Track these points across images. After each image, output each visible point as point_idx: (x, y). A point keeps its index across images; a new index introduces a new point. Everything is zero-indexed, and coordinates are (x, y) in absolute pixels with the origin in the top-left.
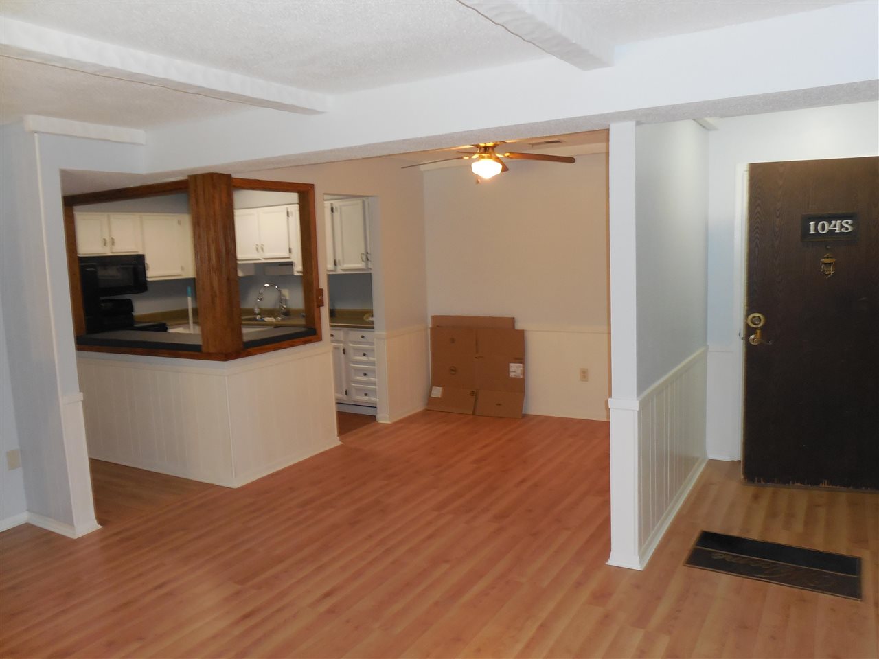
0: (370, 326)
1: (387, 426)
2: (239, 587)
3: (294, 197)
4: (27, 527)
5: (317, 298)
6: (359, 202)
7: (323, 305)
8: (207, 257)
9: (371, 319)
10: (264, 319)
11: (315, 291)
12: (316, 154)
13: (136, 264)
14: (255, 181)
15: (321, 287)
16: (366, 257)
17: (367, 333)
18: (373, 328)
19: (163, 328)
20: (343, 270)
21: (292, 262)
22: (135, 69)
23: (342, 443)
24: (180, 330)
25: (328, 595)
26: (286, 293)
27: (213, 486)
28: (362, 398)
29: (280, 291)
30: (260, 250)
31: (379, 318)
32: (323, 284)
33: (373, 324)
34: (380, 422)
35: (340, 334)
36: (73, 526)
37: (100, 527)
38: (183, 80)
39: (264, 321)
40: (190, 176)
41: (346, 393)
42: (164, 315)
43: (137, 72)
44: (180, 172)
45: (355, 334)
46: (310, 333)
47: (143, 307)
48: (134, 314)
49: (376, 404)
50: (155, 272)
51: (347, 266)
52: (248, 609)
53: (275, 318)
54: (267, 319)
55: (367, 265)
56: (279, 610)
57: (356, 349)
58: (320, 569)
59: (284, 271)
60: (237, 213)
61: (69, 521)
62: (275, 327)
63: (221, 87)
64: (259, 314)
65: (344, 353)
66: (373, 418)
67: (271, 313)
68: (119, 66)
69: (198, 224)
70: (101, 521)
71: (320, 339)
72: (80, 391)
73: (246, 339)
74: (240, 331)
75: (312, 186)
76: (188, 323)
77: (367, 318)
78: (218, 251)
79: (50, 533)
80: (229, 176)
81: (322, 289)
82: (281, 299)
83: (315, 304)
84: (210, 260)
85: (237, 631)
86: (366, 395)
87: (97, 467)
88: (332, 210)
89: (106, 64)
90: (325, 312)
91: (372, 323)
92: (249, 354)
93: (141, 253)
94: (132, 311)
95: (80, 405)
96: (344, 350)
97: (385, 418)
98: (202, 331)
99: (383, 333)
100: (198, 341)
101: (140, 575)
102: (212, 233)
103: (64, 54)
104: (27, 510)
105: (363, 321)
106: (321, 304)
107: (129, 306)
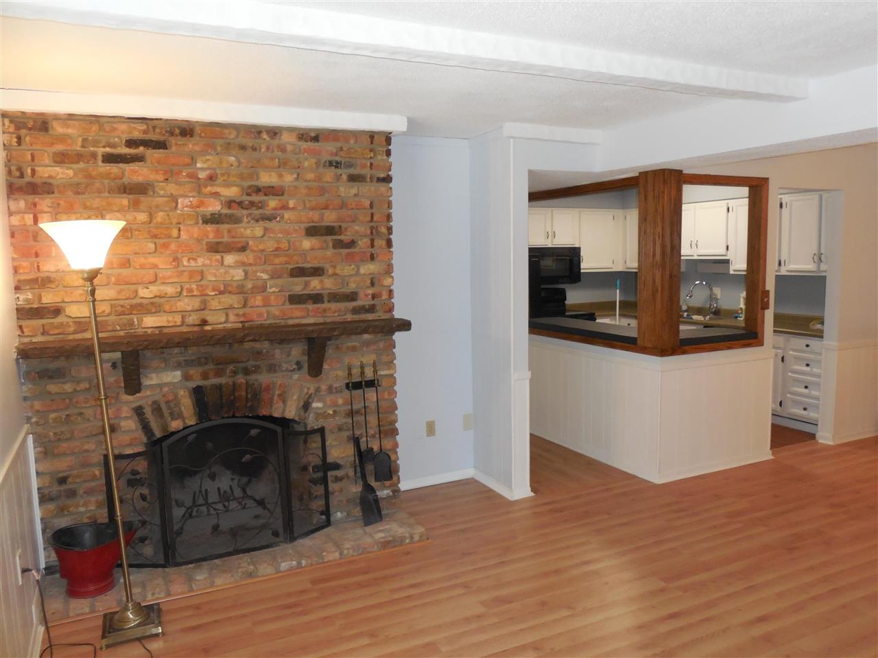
0: (819, 335)
1: (828, 448)
2: (662, 584)
3: (745, 191)
4: (471, 482)
5: (762, 300)
6: (816, 196)
7: (768, 308)
8: (652, 254)
9: (819, 326)
10: (693, 317)
11: (760, 292)
12: (786, 145)
13: (571, 256)
14: (706, 176)
15: (767, 289)
16: (819, 259)
17: (814, 343)
18: (822, 337)
19: (592, 317)
20: (788, 271)
21: (729, 260)
22: (619, 71)
23: (774, 458)
24: (606, 321)
25: (762, 619)
26: (717, 291)
27: (634, 477)
28: (798, 411)
29: (711, 290)
30: (694, 245)
31: (831, 326)
32: (770, 285)
33: (823, 333)
34: (820, 441)
35: (781, 339)
36: (511, 489)
37: (532, 494)
38: (660, 77)
39: (692, 318)
40: (640, 173)
41: (781, 404)
42: (592, 305)
43: (621, 74)
44: (632, 169)
45: (800, 342)
46: (749, 336)
47: (575, 297)
48: (566, 302)
49: (817, 421)
50: (588, 264)
51: (792, 267)
52: (674, 609)
53: (705, 316)
54: (695, 317)
55: (819, 266)
56: (708, 620)
57: (797, 358)
58: (751, 589)
59: (719, 269)
60: (684, 207)
61: (508, 483)
62: (704, 327)
63: (697, 81)
64: (686, 311)
65: (783, 360)
66: (812, 436)
67: (699, 311)
68: (604, 70)
69: (646, 220)
70: (533, 489)
71: (760, 343)
72: (529, 370)
73: (682, 336)
74: (679, 328)
75: (766, 180)
76: (615, 315)
77: (814, 325)
78: (663, 246)
79: (490, 490)
80: (680, 172)
81: (768, 291)
82: (712, 298)
83: (760, 307)
84: (654, 255)
85: (663, 628)
86: (805, 409)
87: (536, 441)
88: (781, 206)
89: (594, 70)
90: (769, 316)
91: (822, 331)
92: (684, 353)
93: (577, 246)
94: (566, 300)
95: (527, 383)
96: (783, 358)
97: (826, 437)
98: (639, 324)
99: (834, 344)
100: (634, 334)
101: (568, 547)
102: (659, 229)
103: (560, 64)
104: (475, 467)
105: (807, 328)
106: (765, 306)
107: (562, 294)
